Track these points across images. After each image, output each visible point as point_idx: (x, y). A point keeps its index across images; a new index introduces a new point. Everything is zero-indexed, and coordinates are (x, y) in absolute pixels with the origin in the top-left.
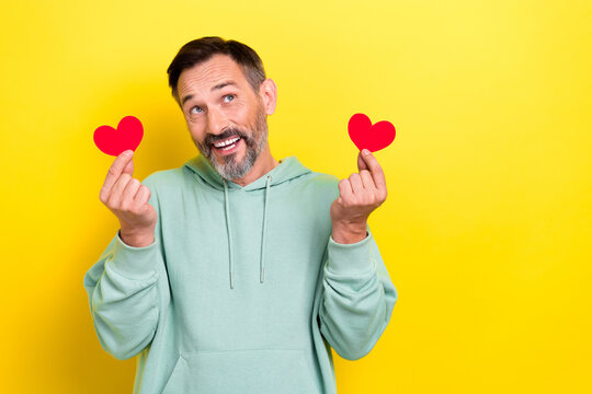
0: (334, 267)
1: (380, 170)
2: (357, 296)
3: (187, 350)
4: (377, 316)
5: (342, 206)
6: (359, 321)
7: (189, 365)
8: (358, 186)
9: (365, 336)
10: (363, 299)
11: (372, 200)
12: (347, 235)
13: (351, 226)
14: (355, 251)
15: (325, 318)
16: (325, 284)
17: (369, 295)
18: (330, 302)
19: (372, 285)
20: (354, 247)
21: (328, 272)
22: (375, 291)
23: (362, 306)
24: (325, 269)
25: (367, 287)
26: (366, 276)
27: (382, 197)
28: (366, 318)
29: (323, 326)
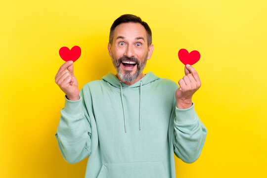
0: (179, 120)
1: (196, 73)
2: (192, 133)
3: (106, 162)
4: (201, 141)
5: (182, 92)
6: (193, 144)
7: (108, 169)
8: (188, 81)
9: (196, 151)
10: (194, 134)
11: (195, 87)
12: (184, 105)
13: (186, 101)
14: (188, 112)
15: (177, 145)
16: (176, 129)
17: (196, 132)
18: (179, 137)
19: (198, 127)
20: (188, 110)
21: (176, 123)
22: (199, 129)
23: (194, 137)
24: (174, 121)
25: (195, 128)
26: (195, 123)
27: (199, 85)
28: (196, 143)
29: (176, 149)
